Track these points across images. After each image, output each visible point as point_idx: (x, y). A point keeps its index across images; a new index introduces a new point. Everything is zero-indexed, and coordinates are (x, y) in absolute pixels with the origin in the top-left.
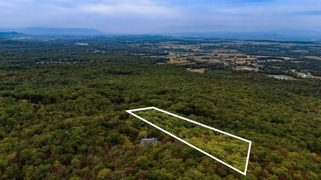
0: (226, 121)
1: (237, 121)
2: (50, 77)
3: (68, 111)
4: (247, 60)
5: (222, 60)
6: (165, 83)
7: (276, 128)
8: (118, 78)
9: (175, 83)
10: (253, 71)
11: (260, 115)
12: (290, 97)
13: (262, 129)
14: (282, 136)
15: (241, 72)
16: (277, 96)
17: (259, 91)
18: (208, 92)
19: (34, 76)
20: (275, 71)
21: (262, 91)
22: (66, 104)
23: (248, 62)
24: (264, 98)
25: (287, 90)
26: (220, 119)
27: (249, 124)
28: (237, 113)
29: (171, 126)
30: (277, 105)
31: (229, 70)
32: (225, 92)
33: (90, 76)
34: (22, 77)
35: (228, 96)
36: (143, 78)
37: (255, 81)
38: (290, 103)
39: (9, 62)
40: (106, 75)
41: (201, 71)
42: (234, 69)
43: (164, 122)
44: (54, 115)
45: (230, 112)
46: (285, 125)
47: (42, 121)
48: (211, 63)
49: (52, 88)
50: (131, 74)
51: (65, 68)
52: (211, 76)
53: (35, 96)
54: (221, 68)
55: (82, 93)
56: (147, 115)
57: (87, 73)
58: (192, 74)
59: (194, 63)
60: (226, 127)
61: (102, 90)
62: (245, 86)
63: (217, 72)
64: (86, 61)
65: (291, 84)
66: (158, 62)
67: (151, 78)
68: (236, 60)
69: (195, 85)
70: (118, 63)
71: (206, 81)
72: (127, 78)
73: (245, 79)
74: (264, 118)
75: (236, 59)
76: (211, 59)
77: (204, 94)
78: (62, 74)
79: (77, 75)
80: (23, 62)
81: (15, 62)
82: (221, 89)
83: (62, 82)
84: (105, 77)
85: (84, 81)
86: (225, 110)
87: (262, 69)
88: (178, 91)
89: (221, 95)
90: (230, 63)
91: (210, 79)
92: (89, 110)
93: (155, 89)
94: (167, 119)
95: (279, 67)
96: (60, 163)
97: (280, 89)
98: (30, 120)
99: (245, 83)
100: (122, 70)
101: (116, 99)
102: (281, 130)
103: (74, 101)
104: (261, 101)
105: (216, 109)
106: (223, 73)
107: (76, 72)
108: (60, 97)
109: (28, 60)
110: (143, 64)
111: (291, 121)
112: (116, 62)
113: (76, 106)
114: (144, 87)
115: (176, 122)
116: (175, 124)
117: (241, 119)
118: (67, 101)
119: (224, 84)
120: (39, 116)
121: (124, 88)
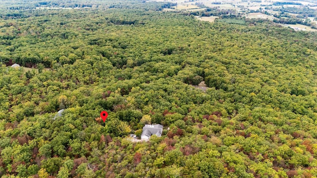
0: (240, 94)
1: (253, 94)
2: (49, 28)
3: (65, 79)
4: (262, 5)
5: (234, 5)
6: (172, 37)
7: (297, 102)
8: (121, 29)
9: (183, 36)
10: (267, 20)
11: (278, 84)
12: (309, 55)
13: (281, 103)
14: (303, 113)
15: (254, 21)
16: (295, 55)
17: (275, 47)
18: (219, 49)
19: (32, 27)
20: (291, 20)
21: (279, 47)
22: (63, 70)
23: (262, 7)
24: (281, 58)
25: (306, 45)
26: (233, 90)
27: (266, 97)
28: (253, 81)
29: (179, 103)
30: (296, 68)
31: (241, 19)
32: (238, 49)
33: (92, 26)
34: (20, 27)
35: (241, 55)
36: (148, 30)
37: (270, 33)
38: (310, 65)
39: (8, 7)
40: (109, 25)
41: (211, 20)
42: (247, 17)
43: (170, 97)
44: (48, 85)
45: (244, 81)
46: (306, 97)
47: (34, 95)
48: (222, 10)
49: (51, 43)
50: (135, 24)
51: (65, 16)
52: (222, 26)
53: (28, 59)
54: (233, 16)
55: (81, 54)
56: (152, 89)
57: (88, 23)
58: (201, 25)
59: (203, 9)
60: (240, 102)
61: (103, 49)
62: (259, 41)
63: (229, 20)
64: (88, 6)
65: (308, 37)
66: (165, 7)
67: (157, 31)
68: (249, 6)
69: (205, 40)
70: (122, 10)
71: (217, 33)
72: (131, 30)
73: (259, 31)
74: (282, 88)
75: (249, 4)
76: (222, 4)
77: (214, 52)
78: (62, 24)
79: (79, 25)
80: (22, 7)
81: (15, 8)
82: (233, 45)
83: (62, 34)
84: (107, 28)
85: (85, 33)
86: (239, 78)
87: (277, 17)
88: (186, 49)
89: (234, 54)
90: (242, 9)
91: (221, 30)
92: (87, 78)
93: (160, 46)
94: (174, 92)
95: (297, 15)
96: (46, 172)
97: (298, 44)
98: (20, 95)
99: (259, 35)
100: (126, 18)
101: (118, 61)
102: (302, 104)
103: (71, 66)
104: (278, 63)
105: (228, 77)
106: (235, 23)
107: (77, 21)
108: (56, 61)
109: (28, 5)
110: (148, 10)
111: (313, 90)
112: (120, 8)
113: (73, 72)
114: (148, 44)
115: (183, 97)
116: (182, 99)
117: (257, 91)
118: (64, 65)
119: (236, 39)
120: (31, 87)
121: (127, 45)
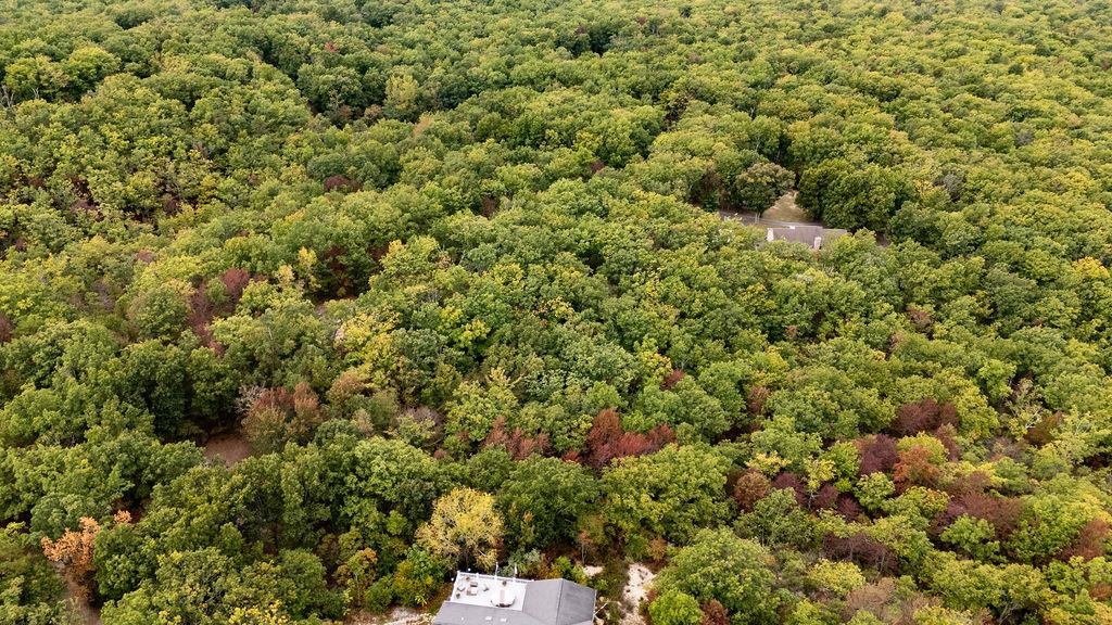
1: (1091, 265)
17: (1066, 19)
18: (828, 30)
21: (1083, 21)
26: (977, 245)
28: (1056, 188)
29: (680, 344)
32: (909, 28)
35: (935, 56)
43: (625, 306)
45: (1019, 188)
56: (511, 251)
61: (271, 24)
77: (807, 42)
88: (676, 29)
89: (902, 52)
93: (554, 16)
94: (645, 269)
101: (338, 87)
113: (64, 149)
115: (705, 303)
116: (700, 317)
121: (397, 11)
